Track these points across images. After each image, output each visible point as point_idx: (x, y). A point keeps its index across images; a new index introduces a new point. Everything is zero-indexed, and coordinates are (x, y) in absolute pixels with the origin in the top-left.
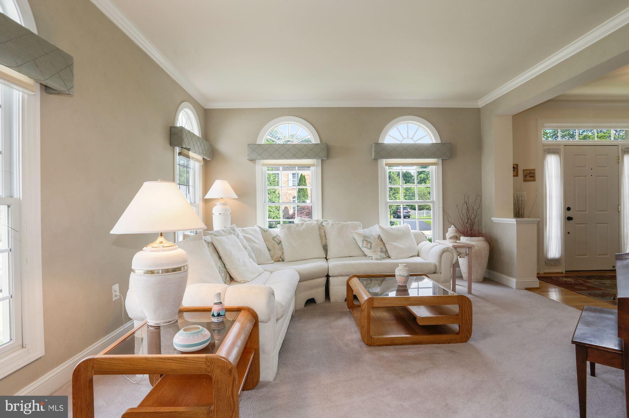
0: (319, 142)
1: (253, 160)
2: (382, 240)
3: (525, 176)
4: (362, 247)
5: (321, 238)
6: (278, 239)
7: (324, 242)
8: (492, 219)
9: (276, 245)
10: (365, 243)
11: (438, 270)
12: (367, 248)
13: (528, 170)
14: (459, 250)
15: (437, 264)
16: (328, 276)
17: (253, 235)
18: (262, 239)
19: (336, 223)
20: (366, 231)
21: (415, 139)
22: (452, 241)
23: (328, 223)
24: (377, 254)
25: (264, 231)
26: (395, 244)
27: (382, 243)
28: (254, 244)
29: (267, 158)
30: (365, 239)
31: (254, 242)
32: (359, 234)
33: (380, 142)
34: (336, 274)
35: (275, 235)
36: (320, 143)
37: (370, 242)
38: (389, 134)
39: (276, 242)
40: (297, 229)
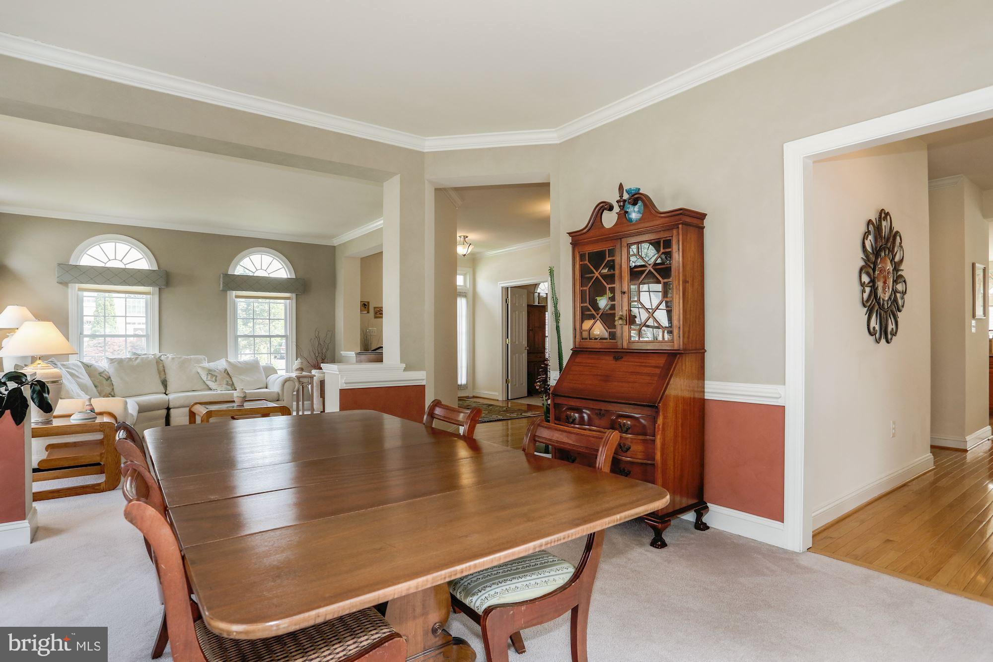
0: (155, 268)
1: (64, 283)
2: (228, 374)
3: (376, 313)
4: (207, 380)
5: (159, 373)
6: (106, 375)
7: (163, 377)
8: (341, 352)
9: (105, 382)
10: (209, 377)
11: (281, 398)
12: (211, 381)
13: (377, 308)
14: (301, 380)
15: (280, 393)
16: (168, 409)
17: (76, 370)
18: (87, 375)
19: (177, 357)
20: (212, 365)
21: (269, 271)
22: (298, 372)
23: (168, 357)
24: (222, 387)
25: (87, 366)
26: (242, 377)
27: (228, 376)
28: (78, 379)
29: (87, 283)
30: (210, 372)
31: (78, 377)
32: (203, 368)
33: (230, 273)
34: (177, 405)
35: (102, 370)
36: (157, 269)
37: (214, 375)
38: (241, 264)
39: (104, 378)
40: (131, 363)
